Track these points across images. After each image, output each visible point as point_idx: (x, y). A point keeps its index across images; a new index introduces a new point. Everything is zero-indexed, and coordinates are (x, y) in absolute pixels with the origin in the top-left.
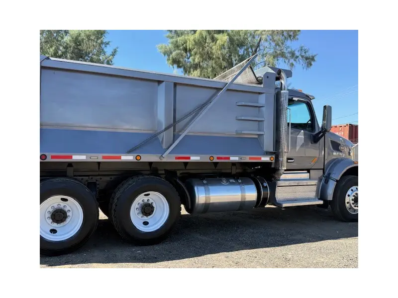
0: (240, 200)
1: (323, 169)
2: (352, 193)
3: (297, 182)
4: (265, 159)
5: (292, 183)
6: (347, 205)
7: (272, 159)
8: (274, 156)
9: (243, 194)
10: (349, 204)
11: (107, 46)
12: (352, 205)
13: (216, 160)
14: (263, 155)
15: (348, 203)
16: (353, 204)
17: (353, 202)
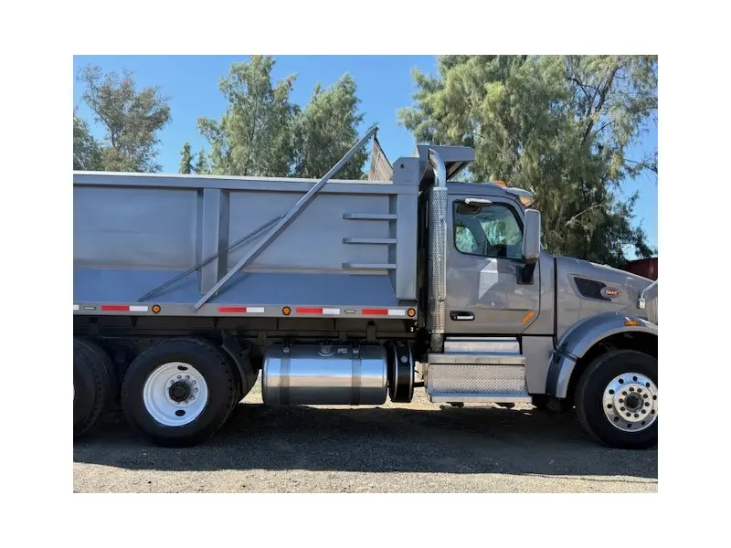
0: (350, 385)
1: (554, 336)
2: (619, 388)
3: (475, 357)
4: (398, 313)
5: (463, 359)
6: (608, 411)
7: (412, 313)
8: (416, 308)
9: (356, 375)
10: (611, 409)
11: (360, 122)
12: (619, 411)
13: (293, 314)
14: (394, 305)
15: (609, 406)
16: (622, 409)
17: (623, 405)
